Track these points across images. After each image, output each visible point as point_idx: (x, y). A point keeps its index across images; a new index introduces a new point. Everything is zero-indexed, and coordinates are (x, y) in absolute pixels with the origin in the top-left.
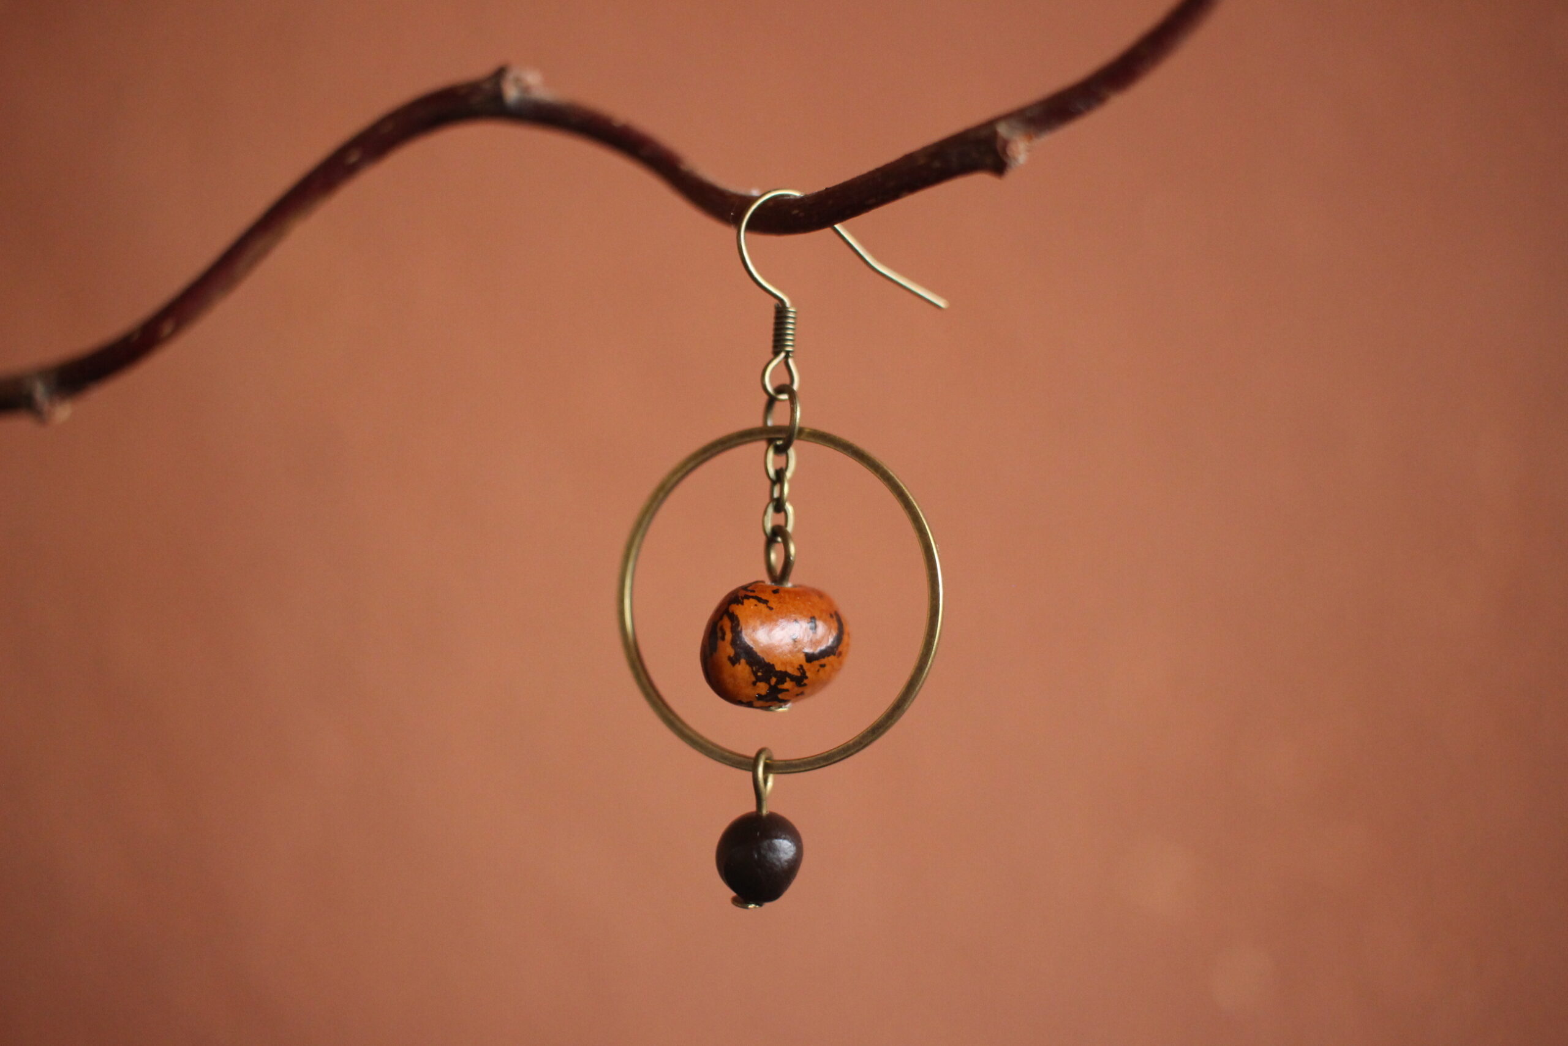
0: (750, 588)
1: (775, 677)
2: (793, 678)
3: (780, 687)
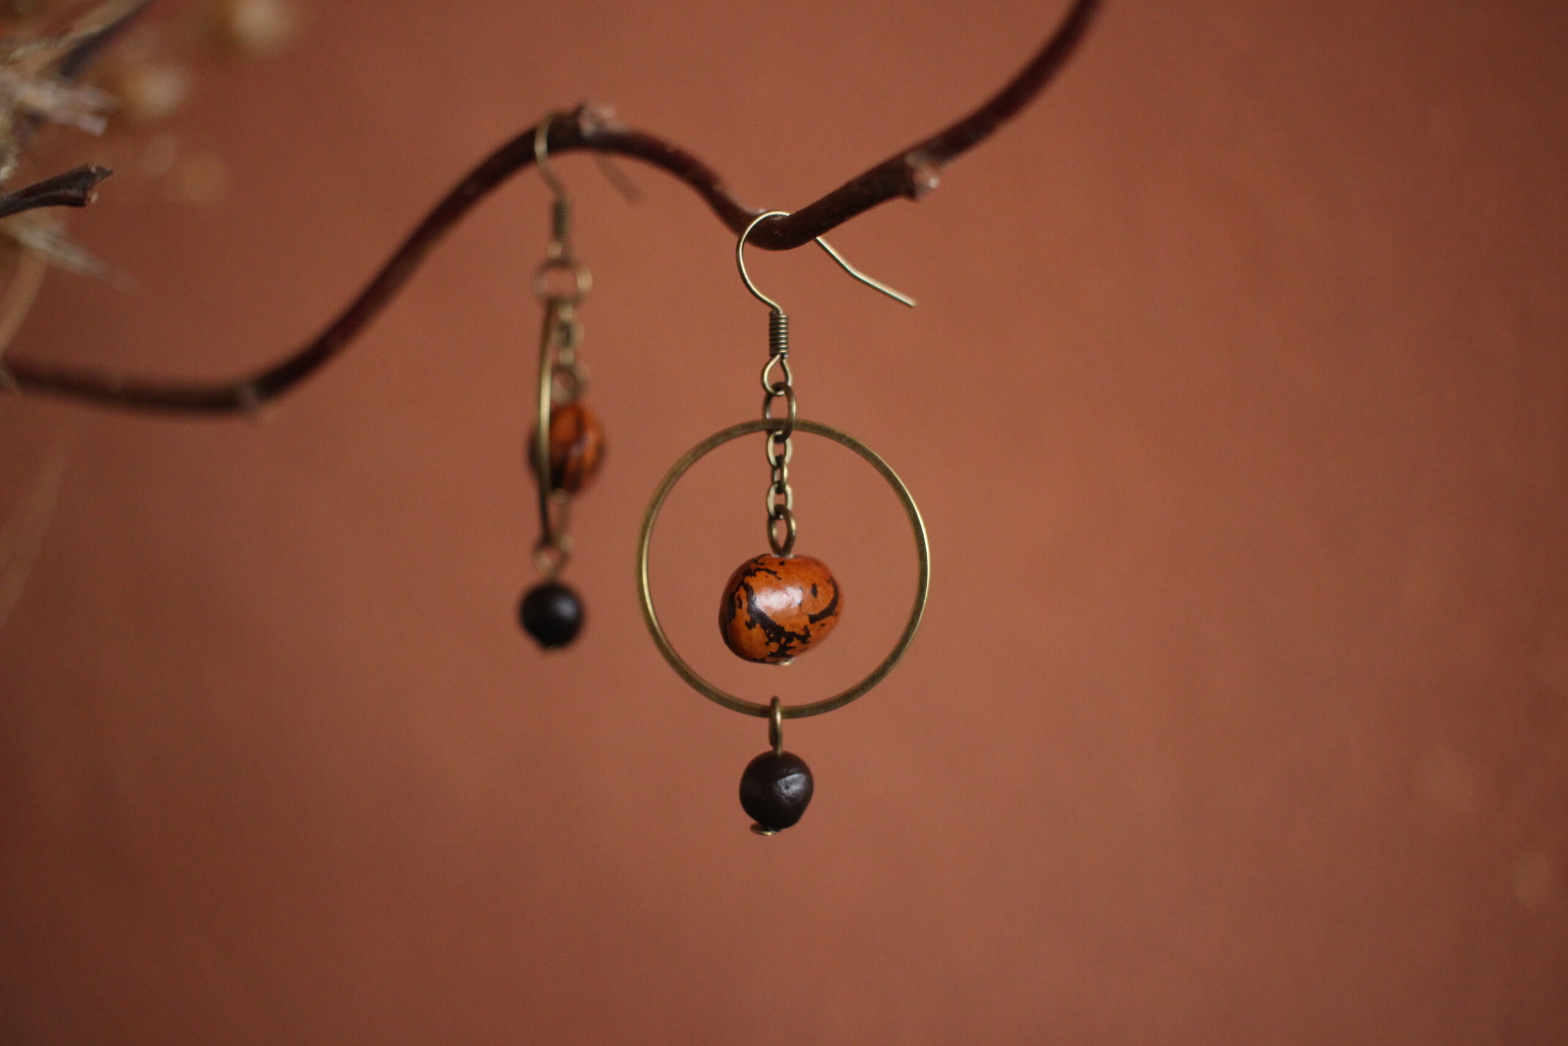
0: (760, 561)
1: (785, 637)
2: (799, 637)
3: (788, 645)
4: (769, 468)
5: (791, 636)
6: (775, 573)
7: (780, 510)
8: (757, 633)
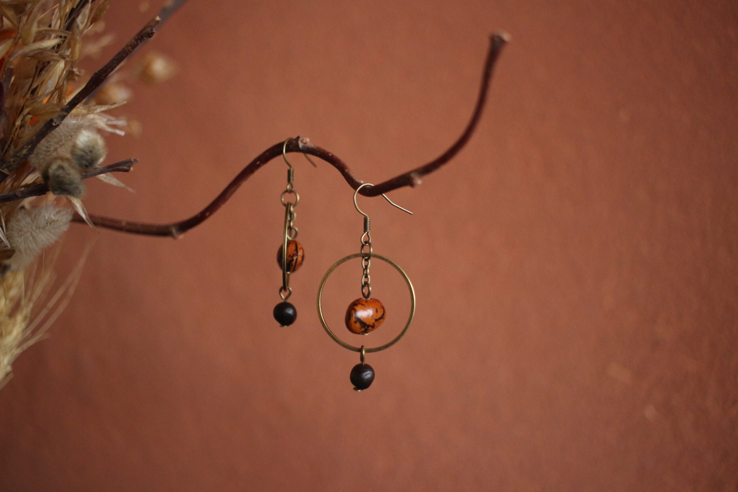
0: (359, 301)
1: (367, 326)
2: (371, 326)
3: (368, 329)
4: (363, 269)
5: (369, 326)
6: (364, 305)
7: (366, 283)
8: (358, 325)
